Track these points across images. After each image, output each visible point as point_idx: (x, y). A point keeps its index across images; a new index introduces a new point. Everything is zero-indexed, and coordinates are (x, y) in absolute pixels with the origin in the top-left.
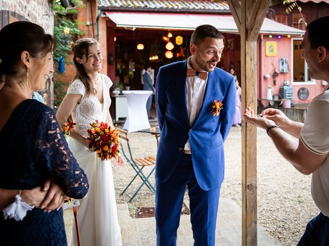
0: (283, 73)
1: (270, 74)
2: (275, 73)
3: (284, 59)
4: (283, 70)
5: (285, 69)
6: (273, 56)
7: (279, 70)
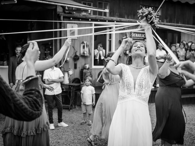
0: (84, 56)
1: (71, 57)
2: (76, 56)
3: (85, 42)
4: (84, 53)
5: (85, 53)
6: (74, 39)
7: (80, 54)
